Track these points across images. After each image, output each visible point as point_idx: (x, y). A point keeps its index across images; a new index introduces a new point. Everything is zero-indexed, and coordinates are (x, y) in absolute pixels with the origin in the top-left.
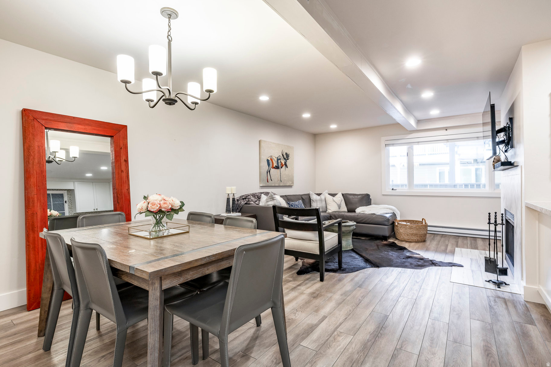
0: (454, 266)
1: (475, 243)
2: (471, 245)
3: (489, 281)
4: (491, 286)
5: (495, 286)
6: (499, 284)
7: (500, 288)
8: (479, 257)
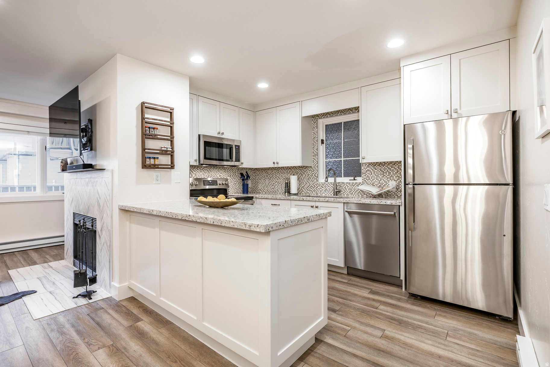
0: (23, 296)
1: (29, 257)
2: (26, 261)
3: (77, 297)
4: (83, 301)
5: (85, 299)
6: (88, 295)
7: (91, 299)
8: (46, 272)
